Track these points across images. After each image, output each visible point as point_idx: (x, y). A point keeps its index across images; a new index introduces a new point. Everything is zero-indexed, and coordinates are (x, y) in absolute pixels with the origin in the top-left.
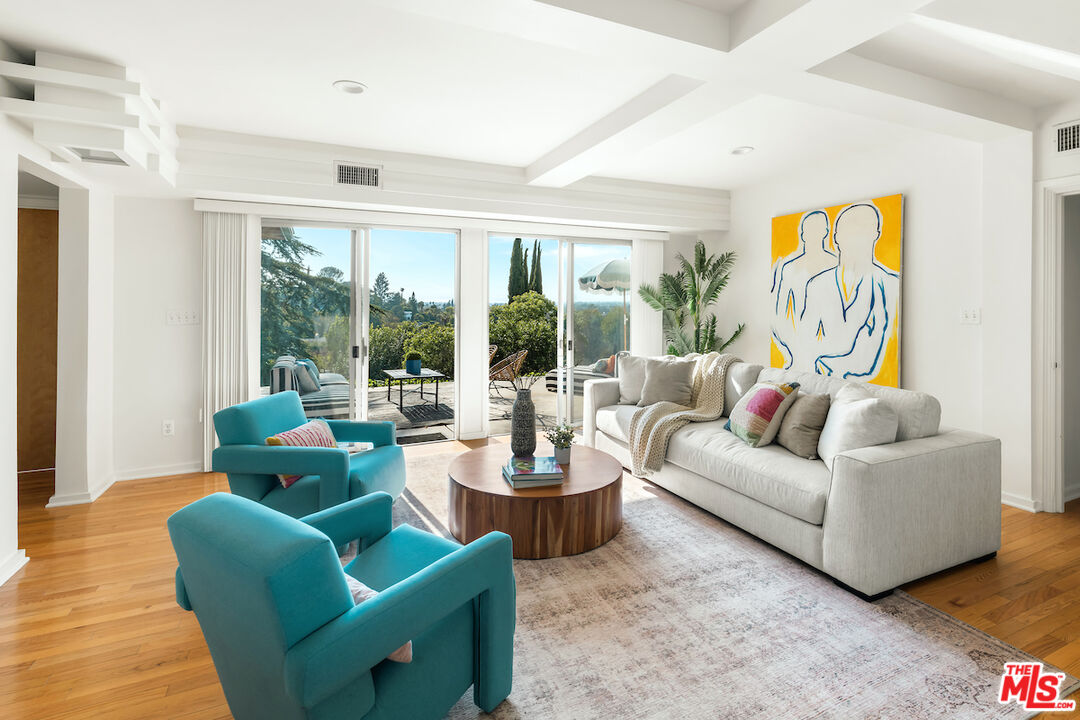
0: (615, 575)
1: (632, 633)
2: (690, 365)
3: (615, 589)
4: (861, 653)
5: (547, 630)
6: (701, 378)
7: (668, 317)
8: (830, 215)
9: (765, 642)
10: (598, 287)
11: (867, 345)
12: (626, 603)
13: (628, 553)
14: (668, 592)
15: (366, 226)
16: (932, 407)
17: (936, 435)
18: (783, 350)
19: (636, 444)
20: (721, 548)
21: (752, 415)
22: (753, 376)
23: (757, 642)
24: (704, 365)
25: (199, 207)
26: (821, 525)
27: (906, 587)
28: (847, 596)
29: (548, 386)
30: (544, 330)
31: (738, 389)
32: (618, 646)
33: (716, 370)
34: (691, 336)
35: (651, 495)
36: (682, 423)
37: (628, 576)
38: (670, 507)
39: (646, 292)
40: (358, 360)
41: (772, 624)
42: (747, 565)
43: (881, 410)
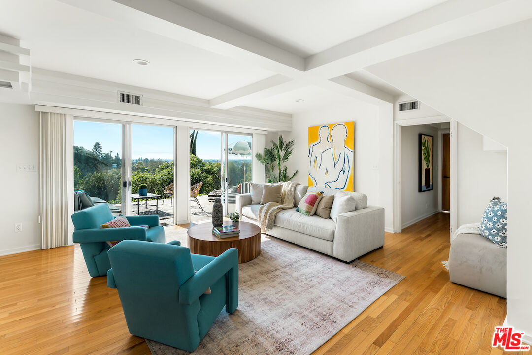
0: (263, 267)
1: (274, 284)
2: (280, 187)
3: (264, 271)
4: (348, 278)
5: (244, 287)
6: (285, 192)
7: (267, 167)
8: (330, 127)
9: (319, 280)
10: (233, 153)
11: (343, 177)
12: (270, 275)
13: (266, 259)
14: (283, 270)
15: (129, 123)
16: (365, 198)
17: (366, 208)
18: (313, 180)
19: (262, 219)
20: (299, 254)
21: (307, 204)
22: (305, 191)
23: (315, 280)
24: (286, 187)
25: (38, 109)
26: (333, 241)
27: (359, 258)
28: (341, 263)
29: (209, 199)
30: (198, 173)
31: (300, 196)
32: (271, 288)
33: (291, 188)
34: (278, 175)
35: (269, 239)
36: (280, 210)
37: (267, 267)
38: (277, 243)
39: (258, 156)
40: (127, 189)
41: (320, 274)
42: (309, 258)
43: (351, 199)
